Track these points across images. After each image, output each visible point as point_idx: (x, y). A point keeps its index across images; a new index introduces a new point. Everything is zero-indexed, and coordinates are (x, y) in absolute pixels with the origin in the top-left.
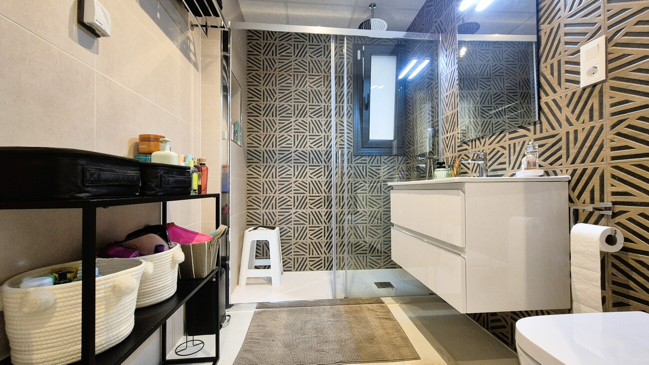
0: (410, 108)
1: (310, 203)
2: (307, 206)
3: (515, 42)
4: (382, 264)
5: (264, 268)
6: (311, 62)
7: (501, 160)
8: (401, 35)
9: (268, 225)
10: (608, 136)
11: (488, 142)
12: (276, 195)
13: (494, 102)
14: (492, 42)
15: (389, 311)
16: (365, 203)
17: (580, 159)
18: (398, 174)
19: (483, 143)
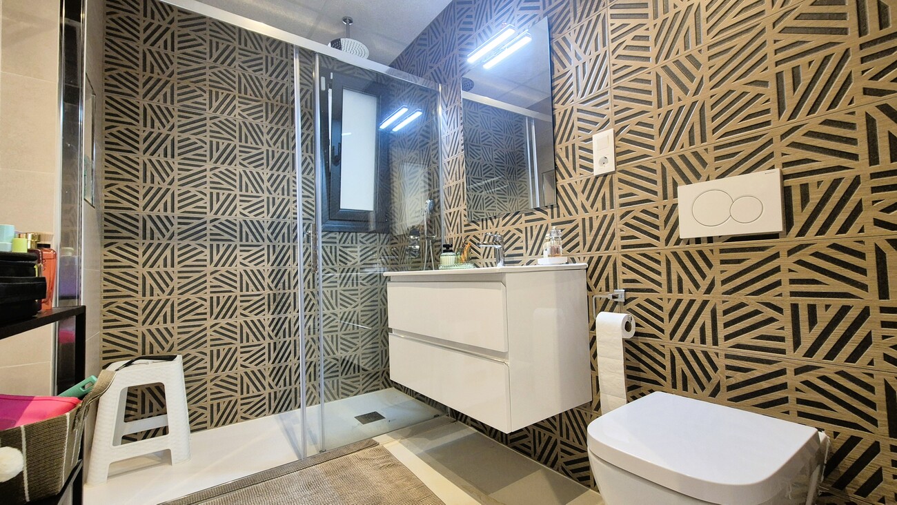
0: (397, 171)
1: (243, 308)
2: (237, 313)
3: (501, 109)
4: (361, 387)
5: (145, 438)
6: (242, 77)
7: (516, 245)
8: (382, 69)
9: (155, 354)
10: (618, 224)
11: (502, 223)
12: (175, 297)
13: (484, 174)
14: (481, 104)
15: (389, 455)
16: (334, 301)
17: (595, 247)
18: (380, 258)
19: (495, 224)
